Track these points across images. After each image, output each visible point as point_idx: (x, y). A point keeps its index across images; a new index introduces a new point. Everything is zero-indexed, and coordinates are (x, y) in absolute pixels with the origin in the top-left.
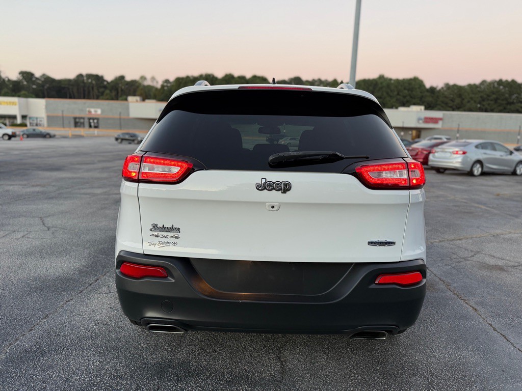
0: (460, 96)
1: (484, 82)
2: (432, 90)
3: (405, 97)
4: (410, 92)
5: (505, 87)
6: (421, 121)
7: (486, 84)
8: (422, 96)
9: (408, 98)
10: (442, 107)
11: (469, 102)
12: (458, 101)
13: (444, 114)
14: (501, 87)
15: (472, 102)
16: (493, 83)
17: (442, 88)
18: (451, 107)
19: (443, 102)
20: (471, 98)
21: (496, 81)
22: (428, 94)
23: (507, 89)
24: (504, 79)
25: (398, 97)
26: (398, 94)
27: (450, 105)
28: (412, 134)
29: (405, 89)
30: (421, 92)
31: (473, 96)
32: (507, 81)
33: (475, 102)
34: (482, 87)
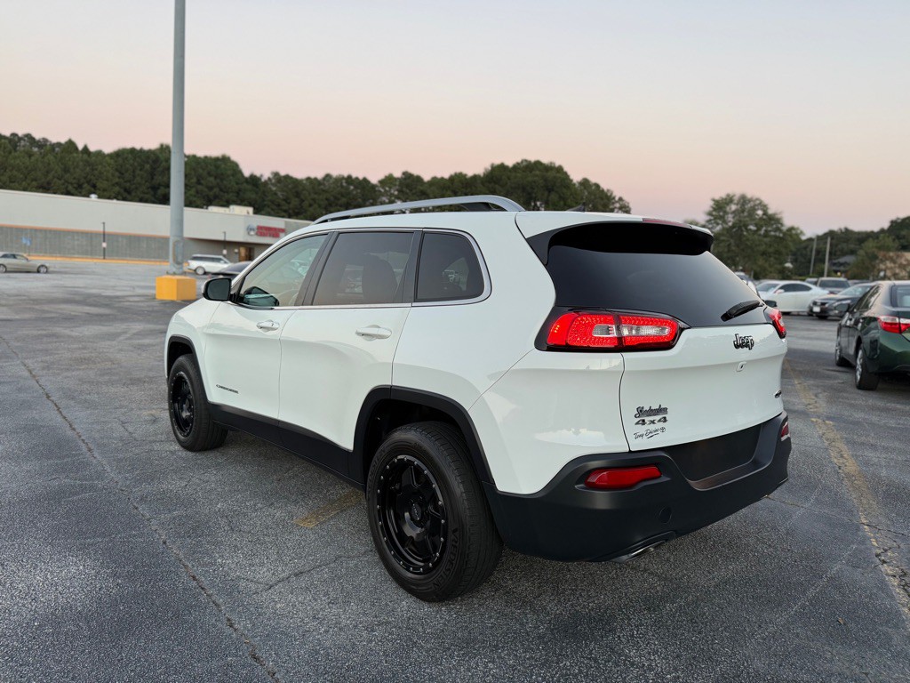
0: (297, 195)
1: (328, 176)
2: (254, 180)
3: (211, 188)
4: (218, 181)
5: (356, 188)
6: (252, 233)
7: (331, 181)
8: (240, 190)
9: (216, 190)
10: (272, 210)
11: (311, 205)
12: (295, 202)
13: (286, 222)
14: (352, 187)
15: (316, 206)
16: (340, 179)
17: (269, 179)
18: (285, 211)
19: (272, 202)
20: (314, 200)
21: (343, 178)
22: (249, 187)
23: (359, 191)
24: (354, 176)
25: (200, 187)
26: (199, 183)
27: (284, 208)
28: (239, 253)
29: (209, 174)
30: (237, 184)
31: (316, 196)
32: (357, 178)
33: (320, 206)
34: (326, 184)
